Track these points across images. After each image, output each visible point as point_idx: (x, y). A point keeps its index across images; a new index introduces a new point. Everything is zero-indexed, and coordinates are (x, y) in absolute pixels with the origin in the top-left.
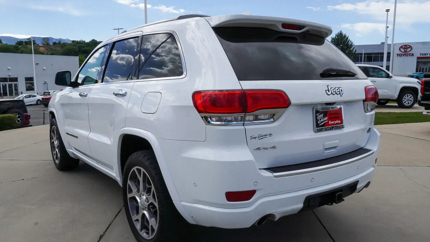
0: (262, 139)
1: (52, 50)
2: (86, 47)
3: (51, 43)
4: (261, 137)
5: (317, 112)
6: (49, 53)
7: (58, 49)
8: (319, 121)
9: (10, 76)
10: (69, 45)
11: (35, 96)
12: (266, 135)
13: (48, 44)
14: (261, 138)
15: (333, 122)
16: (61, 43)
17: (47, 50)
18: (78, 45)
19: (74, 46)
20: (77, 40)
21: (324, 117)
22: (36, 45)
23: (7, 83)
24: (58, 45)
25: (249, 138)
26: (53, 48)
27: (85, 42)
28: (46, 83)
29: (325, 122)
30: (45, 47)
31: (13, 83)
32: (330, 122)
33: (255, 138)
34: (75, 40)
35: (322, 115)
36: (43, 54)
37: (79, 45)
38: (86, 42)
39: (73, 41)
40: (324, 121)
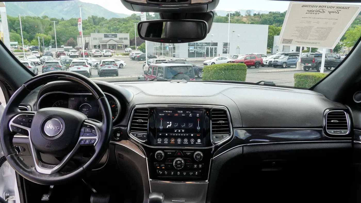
1: (252, 20)
2: (280, 17)
3: (252, 15)
6: (250, 22)
7: (257, 19)
9: (212, 41)
10: (266, 16)
11: (226, 59)
13: (249, 15)
16: (260, 14)
17: (248, 20)
18: (273, 15)
19: (270, 16)
20: (273, 12)
22: (241, 16)
23: (209, 47)
24: (258, 16)
26: (253, 18)
27: (279, 13)
28: (239, 47)
30: (247, 18)
31: (214, 47)
34: (271, 11)
36: (245, 23)
37: (275, 15)
38: (281, 12)
39: (270, 12)
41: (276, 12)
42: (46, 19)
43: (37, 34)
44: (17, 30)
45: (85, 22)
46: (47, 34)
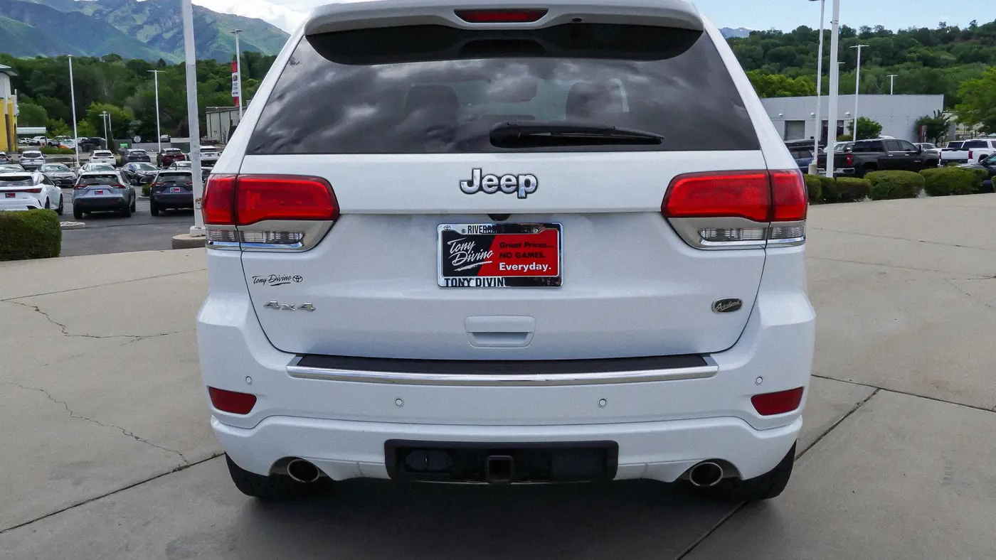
0: (278, 285)
2: (782, 45)
4: (278, 281)
5: (448, 235)
8: (457, 259)
12: (286, 278)
14: (276, 282)
15: (515, 267)
18: (762, 42)
20: (761, 30)
21: (476, 250)
25: (250, 281)
27: (780, 33)
29: (482, 263)
32: (501, 266)
33: (264, 281)
34: (757, 29)
35: (470, 246)
37: (767, 41)
38: (784, 32)
39: (753, 33)
40: (475, 261)
41: (769, 32)
42: (115, 63)
43: (93, 104)
44: (35, 95)
45: (225, 69)
46: (121, 106)
